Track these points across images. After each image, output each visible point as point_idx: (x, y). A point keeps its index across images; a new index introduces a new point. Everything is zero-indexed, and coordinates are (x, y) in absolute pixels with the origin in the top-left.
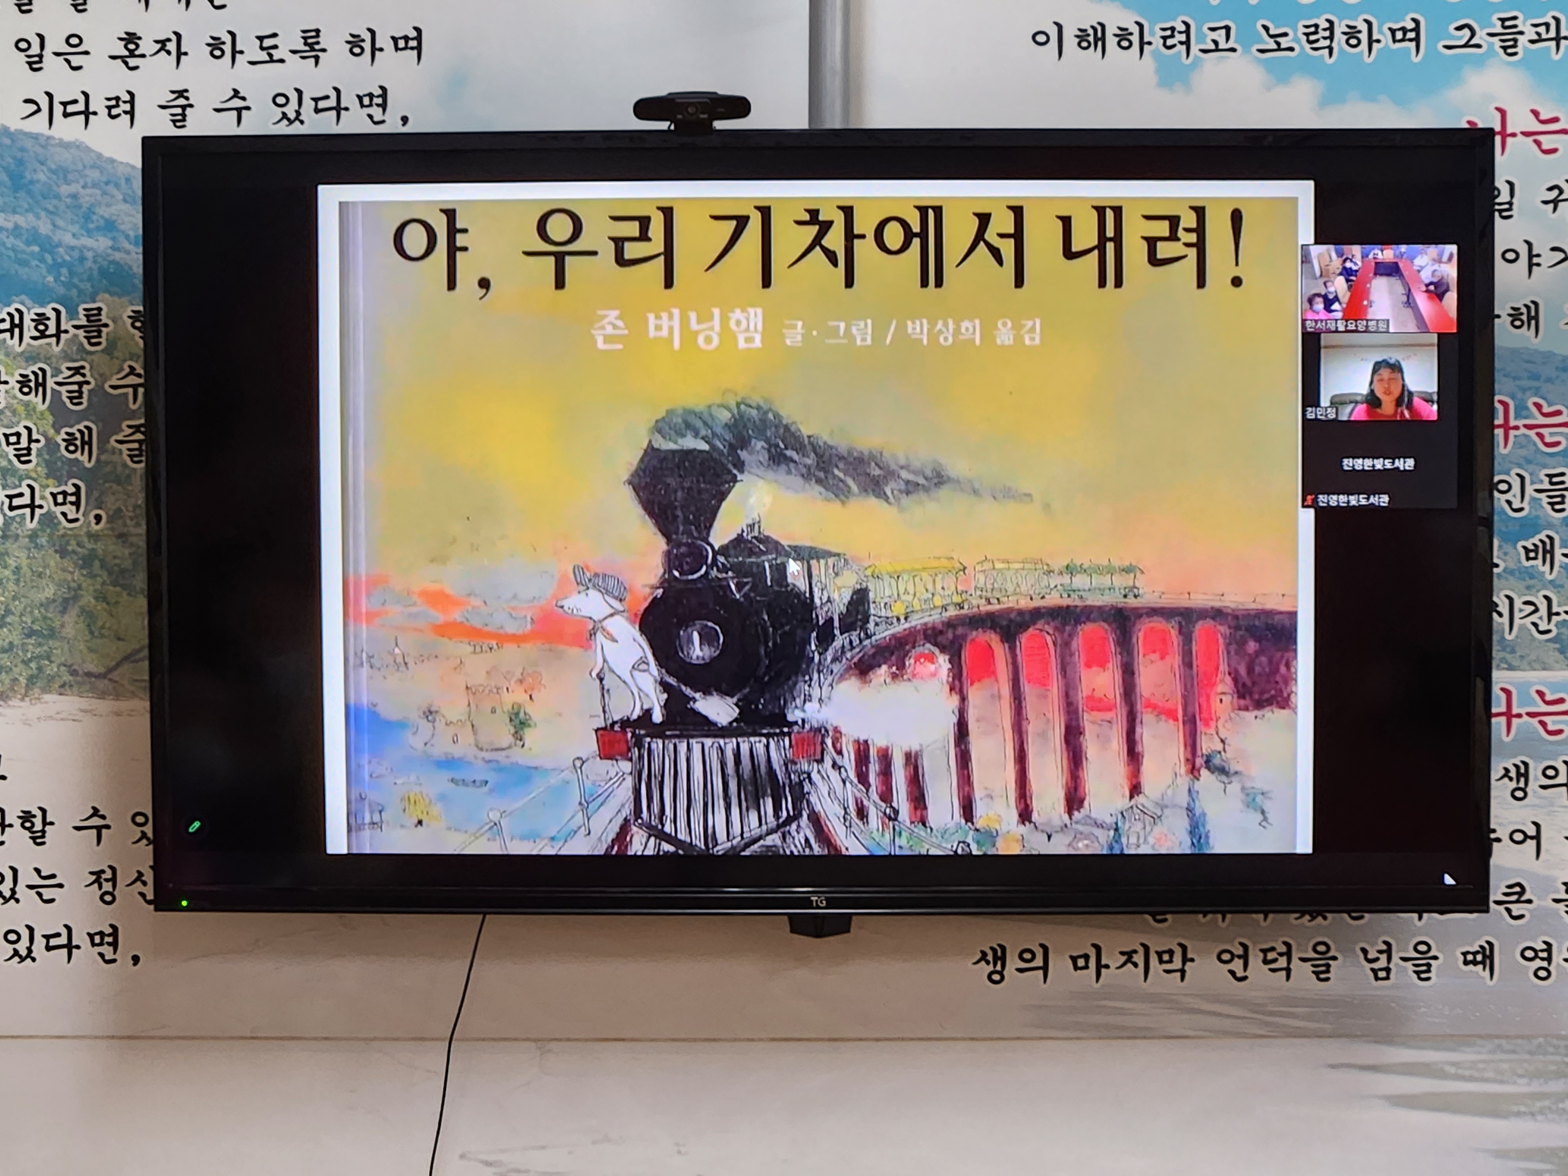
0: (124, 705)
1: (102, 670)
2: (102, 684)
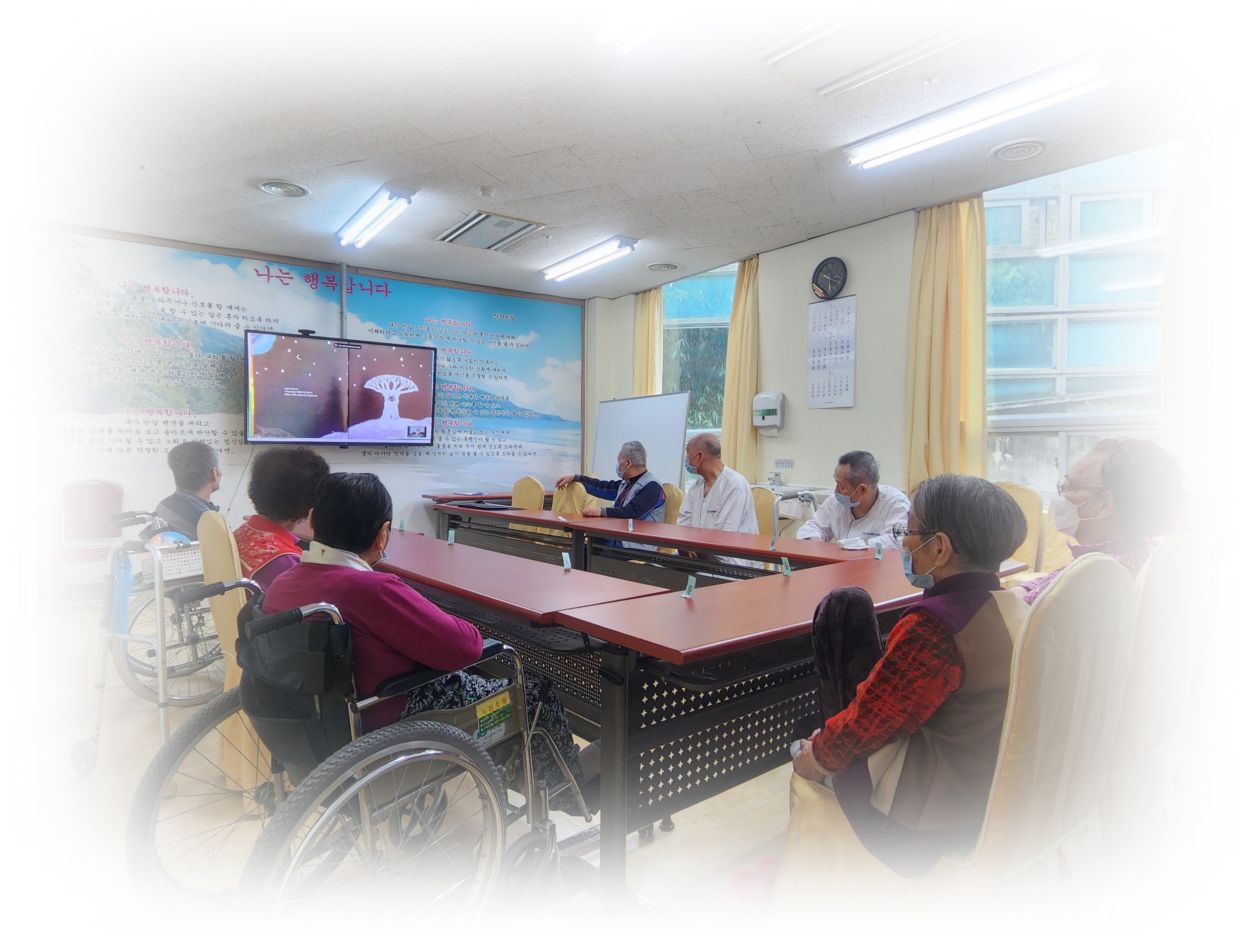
0: (230, 415)
1: (226, 409)
2: (226, 412)
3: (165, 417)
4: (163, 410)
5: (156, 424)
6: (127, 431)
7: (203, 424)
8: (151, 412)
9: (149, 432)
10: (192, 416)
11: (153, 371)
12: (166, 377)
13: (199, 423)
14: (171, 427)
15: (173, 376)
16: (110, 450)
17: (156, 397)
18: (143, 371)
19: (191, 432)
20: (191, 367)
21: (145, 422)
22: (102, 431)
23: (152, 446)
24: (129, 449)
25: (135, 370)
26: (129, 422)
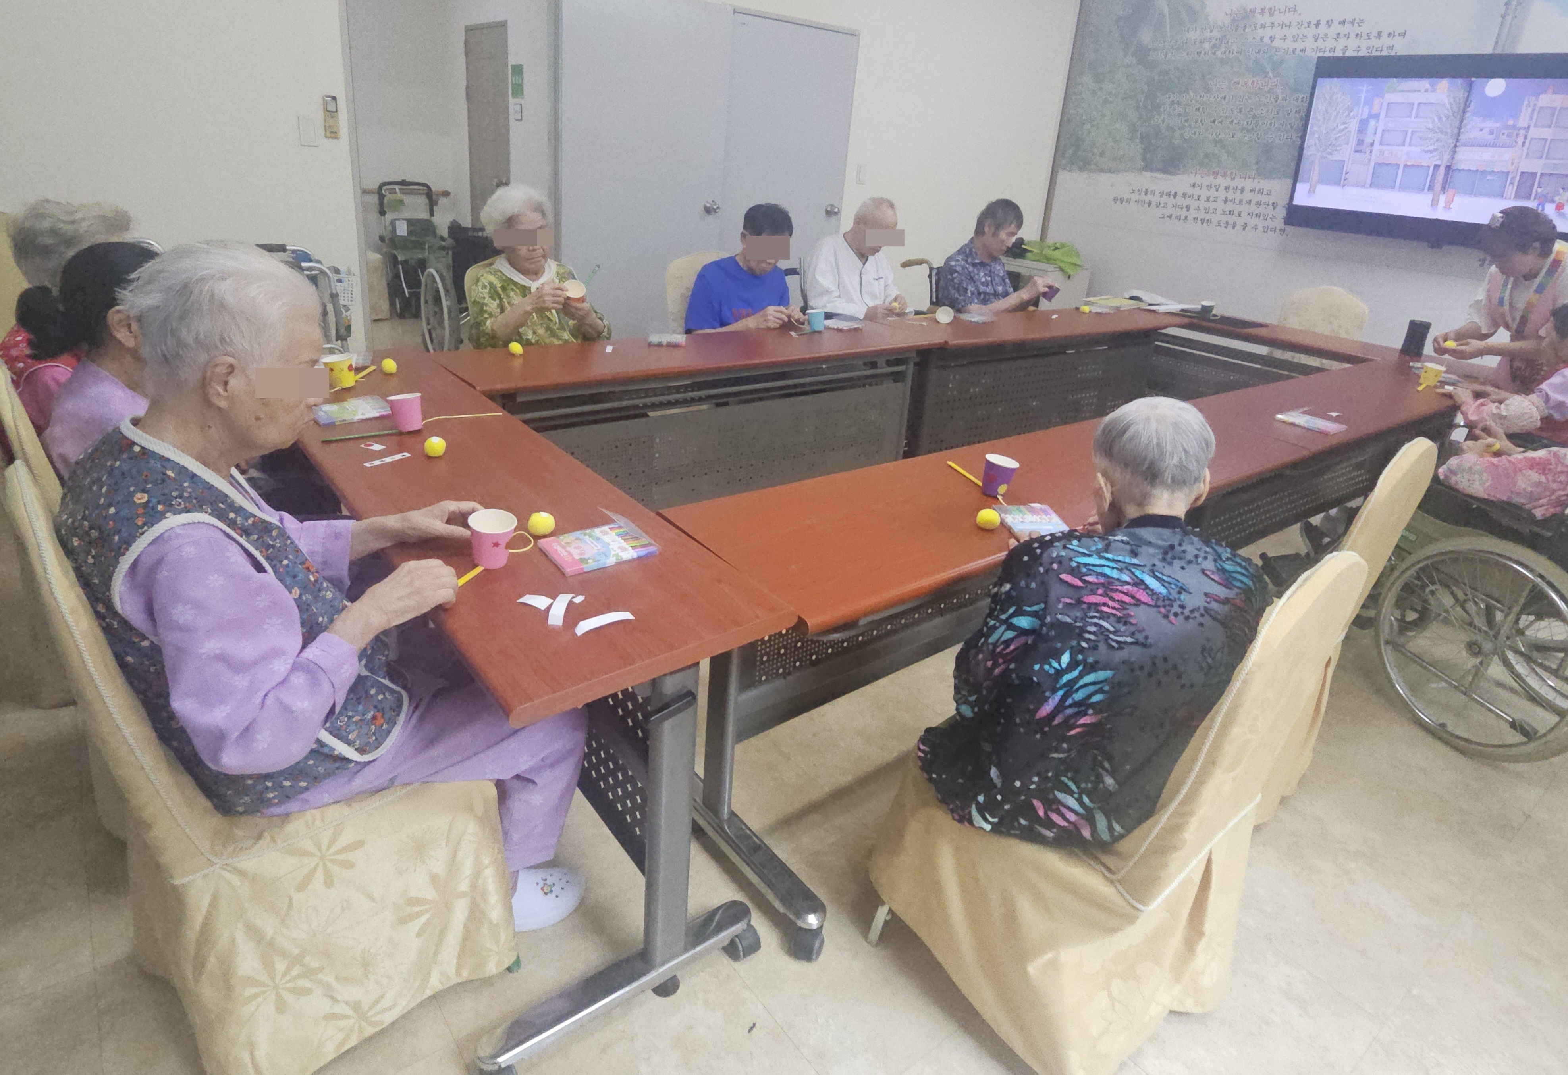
3: (1227, 182)
4: (1228, 173)
5: (1217, 190)
6: (1189, 197)
7: (1265, 192)
8: (1215, 174)
9: (1208, 199)
10: (1256, 181)
11: (1232, 122)
12: (1242, 129)
13: (1261, 192)
14: (1230, 195)
15: (1250, 128)
16: (1170, 217)
17: (1226, 154)
18: (1221, 122)
19: (1250, 202)
20: (1271, 116)
21: (1208, 186)
22: (1169, 194)
23: (1207, 217)
24: (1186, 217)
25: (1214, 122)
26: (1194, 186)
